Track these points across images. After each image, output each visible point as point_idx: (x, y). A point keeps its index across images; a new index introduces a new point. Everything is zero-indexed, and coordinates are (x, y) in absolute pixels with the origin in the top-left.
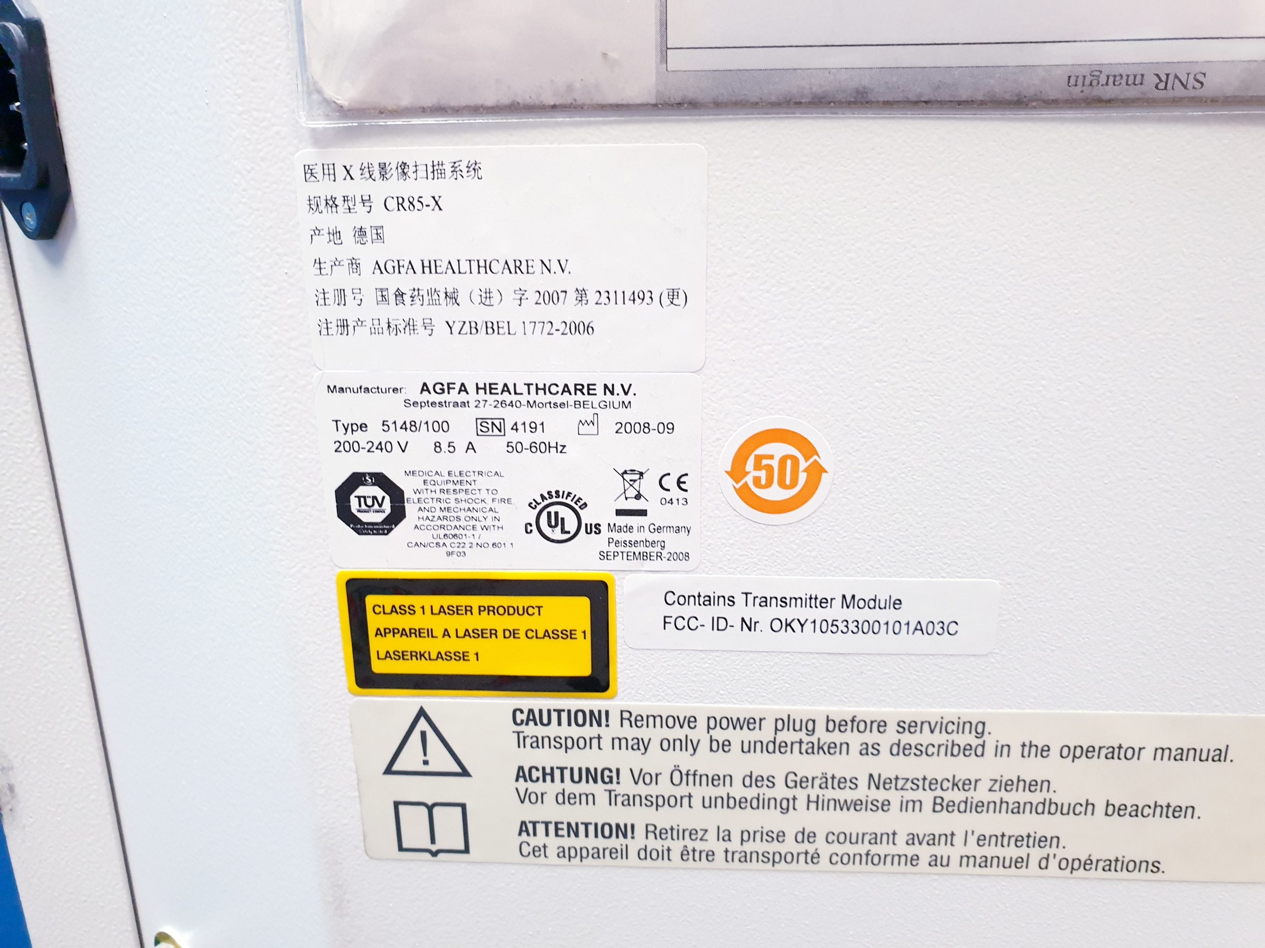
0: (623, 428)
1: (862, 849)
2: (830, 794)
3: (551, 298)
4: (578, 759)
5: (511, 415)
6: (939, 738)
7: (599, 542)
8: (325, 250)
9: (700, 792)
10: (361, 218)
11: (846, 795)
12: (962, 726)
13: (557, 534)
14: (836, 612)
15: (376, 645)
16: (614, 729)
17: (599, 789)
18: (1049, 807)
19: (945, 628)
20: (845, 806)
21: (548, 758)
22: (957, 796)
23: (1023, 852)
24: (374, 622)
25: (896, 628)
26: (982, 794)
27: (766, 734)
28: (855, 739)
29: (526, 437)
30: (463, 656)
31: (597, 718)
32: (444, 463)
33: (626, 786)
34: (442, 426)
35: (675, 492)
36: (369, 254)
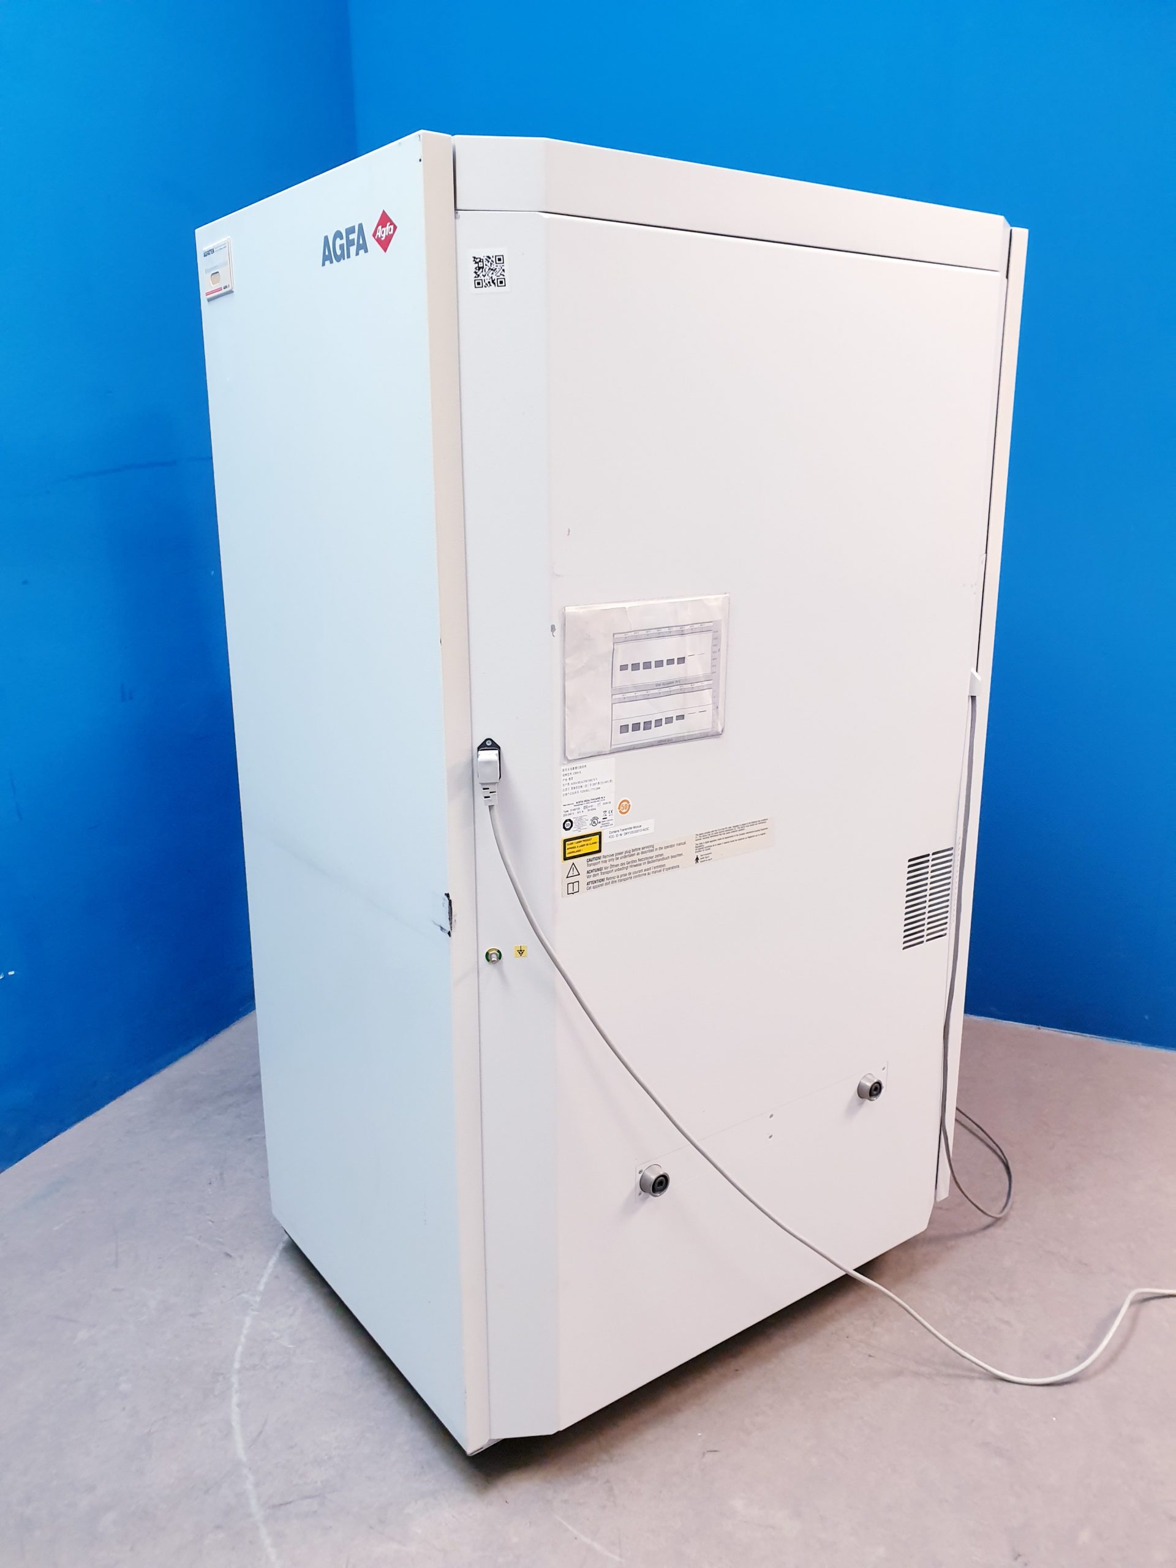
0: (604, 804)
1: (638, 874)
2: (633, 864)
3: (594, 784)
4: (596, 867)
5: (588, 805)
6: (648, 849)
7: (600, 825)
8: (565, 782)
9: (614, 869)
10: (570, 776)
11: (635, 864)
12: (651, 846)
13: (594, 824)
14: (633, 830)
15: (567, 851)
16: (602, 859)
17: (599, 872)
18: (663, 859)
19: (647, 829)
20: (635, 866)
21: (592, 868)
22: (650, 860)
23: (660, 869)
24: (567, 847)
25: (641, 830)
26: (654, 859)
27: (623, 855)
28: (636, 852)
29: (590, 808)
30: (580, 851)
31: (599, 858)
32: (579, 815)
33: (604, 871)
34: (579, 809)
35: (611, 814)
36: (570, 782)
